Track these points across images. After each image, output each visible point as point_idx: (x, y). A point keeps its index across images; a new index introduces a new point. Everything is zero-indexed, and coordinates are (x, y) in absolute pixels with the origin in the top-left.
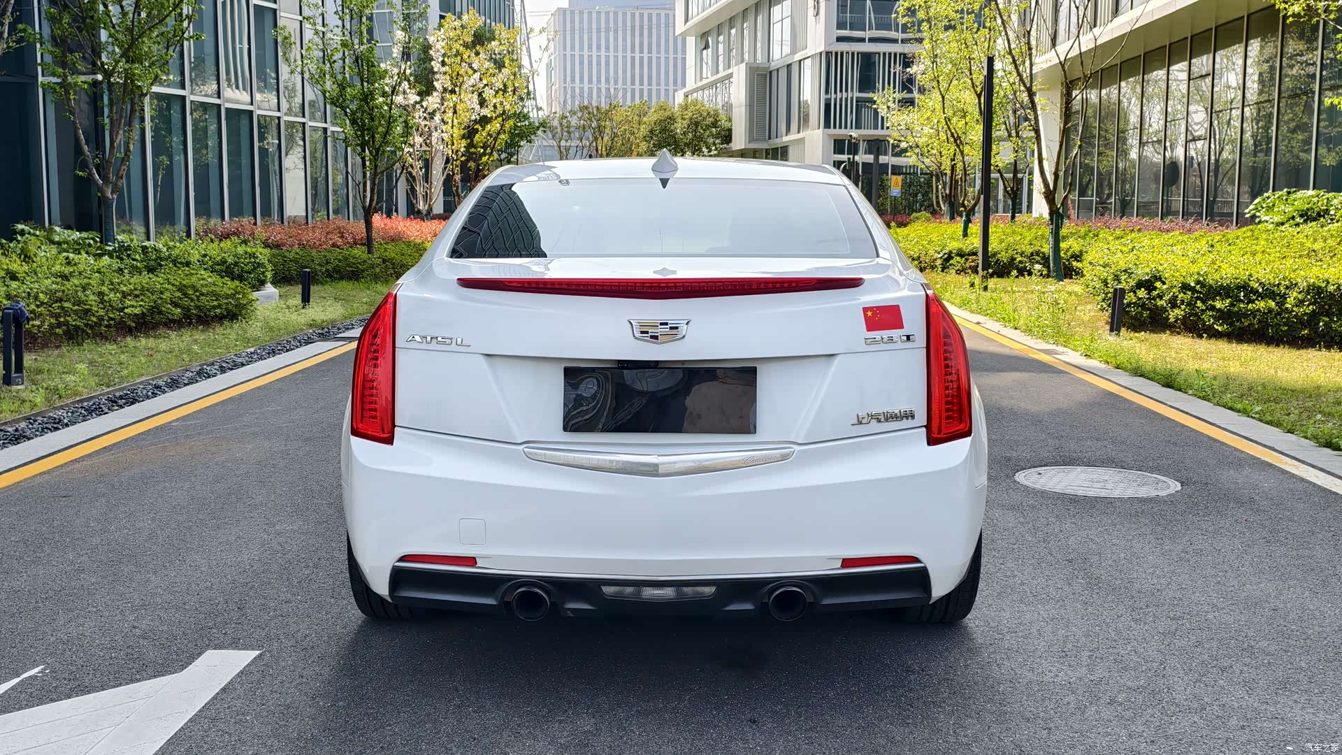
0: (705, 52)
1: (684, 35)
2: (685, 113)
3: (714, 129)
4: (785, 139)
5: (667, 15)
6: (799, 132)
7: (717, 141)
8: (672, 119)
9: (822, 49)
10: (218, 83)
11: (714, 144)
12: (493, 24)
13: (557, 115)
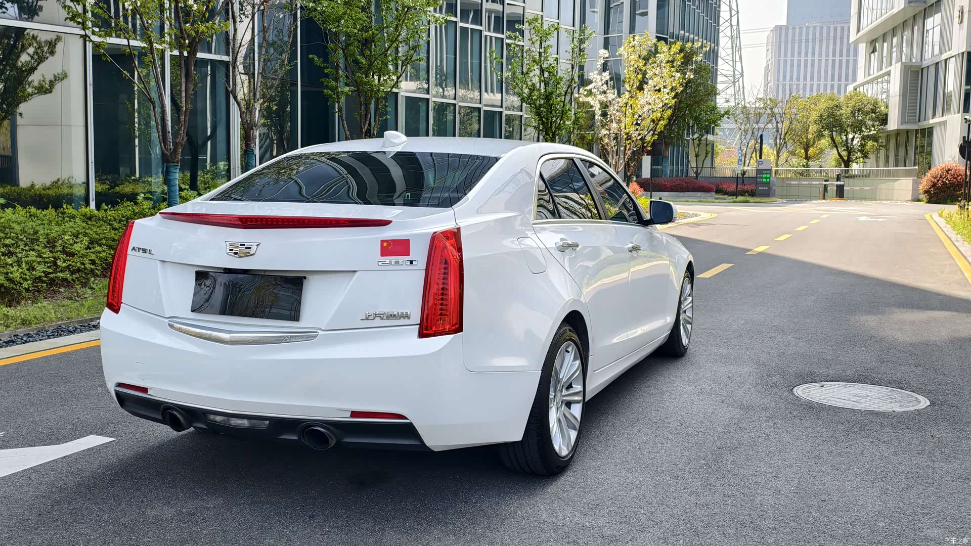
0: (872, 54)
1: (856, 43)
2: (850, 102)
3: (873, 114)
4: (931, 121)
5: (843, 28)
6: (943, 116)
7: (877, 123)
8: (838, 107)
9: (964, 50)
10: (480, 92)
11: (873, 126)
12: (705, 42)
13: (740, 106)
